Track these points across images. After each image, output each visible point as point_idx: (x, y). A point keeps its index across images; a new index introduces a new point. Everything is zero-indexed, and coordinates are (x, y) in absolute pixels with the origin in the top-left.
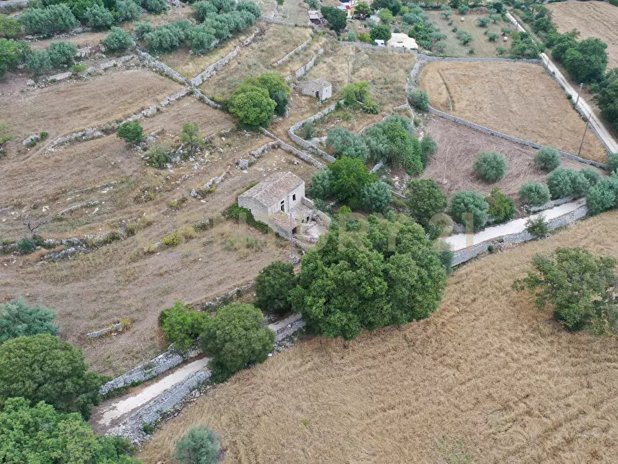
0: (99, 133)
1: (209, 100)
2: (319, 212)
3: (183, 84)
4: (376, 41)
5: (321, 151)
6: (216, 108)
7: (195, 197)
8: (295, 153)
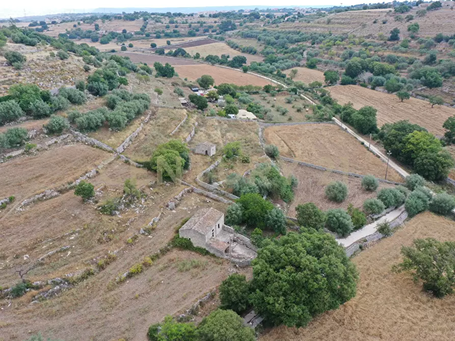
0: (56, 193)
1: (133, 162)
2: (238, 235)
3: (112, 152)
4: (229, 115)
5: (223, 192)
6: (139, 167)
7: (143, 234)
8: (206, 194)
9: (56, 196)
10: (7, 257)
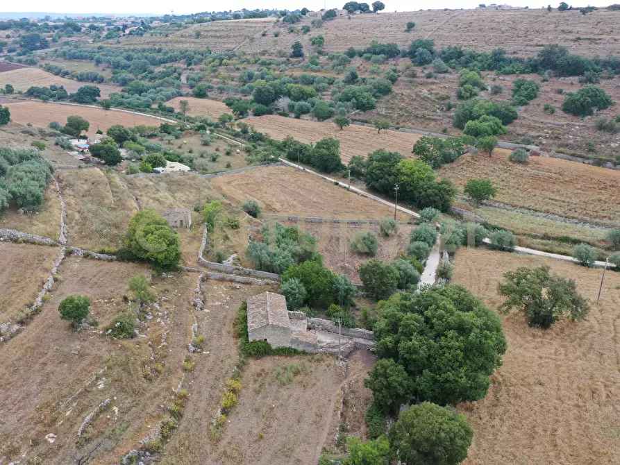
0: (16, 327)
1: (99, 255)
3: (55, 246)
4: (157, 169)
5: (247, 270)
6: (111, 260)
7: (194, 352)
8: (228, 278)
9: (18, 331)
10: (19, 448)
